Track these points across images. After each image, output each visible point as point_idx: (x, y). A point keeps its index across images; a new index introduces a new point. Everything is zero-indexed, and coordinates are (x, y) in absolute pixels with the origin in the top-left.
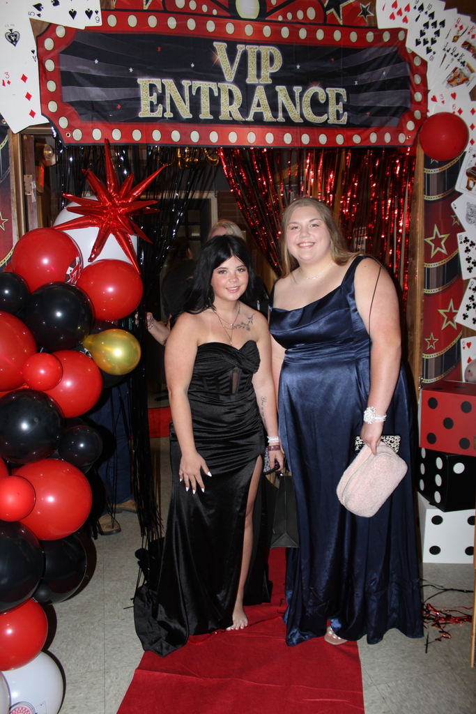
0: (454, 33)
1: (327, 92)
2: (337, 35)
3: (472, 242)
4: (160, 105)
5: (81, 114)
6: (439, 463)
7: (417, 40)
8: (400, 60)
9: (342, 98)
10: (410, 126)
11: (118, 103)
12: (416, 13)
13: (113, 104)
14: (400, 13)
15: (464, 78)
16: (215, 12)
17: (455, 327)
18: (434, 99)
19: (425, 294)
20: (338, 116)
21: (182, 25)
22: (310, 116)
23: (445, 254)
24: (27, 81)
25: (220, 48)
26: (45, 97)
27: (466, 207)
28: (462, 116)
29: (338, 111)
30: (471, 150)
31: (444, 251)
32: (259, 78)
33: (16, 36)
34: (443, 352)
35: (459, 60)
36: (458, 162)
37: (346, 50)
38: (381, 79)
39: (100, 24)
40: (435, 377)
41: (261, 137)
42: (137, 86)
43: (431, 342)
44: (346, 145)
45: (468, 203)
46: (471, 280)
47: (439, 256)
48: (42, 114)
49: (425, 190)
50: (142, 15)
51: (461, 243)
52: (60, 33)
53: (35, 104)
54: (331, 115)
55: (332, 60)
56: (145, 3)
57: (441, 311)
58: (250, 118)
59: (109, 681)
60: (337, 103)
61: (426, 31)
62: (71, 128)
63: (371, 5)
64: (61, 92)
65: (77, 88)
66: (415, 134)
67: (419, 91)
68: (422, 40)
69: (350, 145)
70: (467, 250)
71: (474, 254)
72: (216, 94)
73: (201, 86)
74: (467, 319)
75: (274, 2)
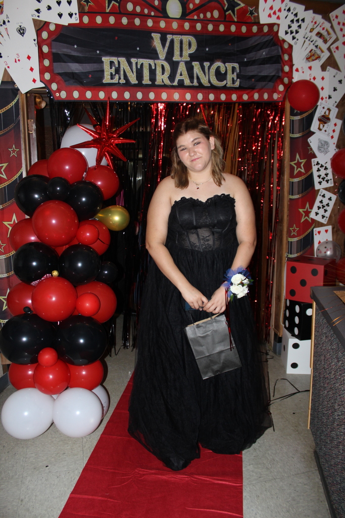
0: (310, 27)
1: (226, 66)
2: (233, 28)
3: (321, 165)
4: (117, 75)
5: (65, 81)
6: (297, 309)
7: (286, 31)
8: (275, 44)
9: (236, 70)
10: (281, 88)
11: (90, 74)
12: (286, 13)
13: (86, 74)
14: (275, 13)
15: (317, 56)
16: (153, 14)
17: (310, 220)
18: (297, 70)
19: (290, 199)
20: (234, 81)
21: (131, 22)
22: (215, 82)
23: (303, 173)
24: (31, 59)
25: (156, 37)
26: (43, 70)
27: (318, 141)
28: (315, 82)
29: (233, 79)
30: (321, 104)
31: (303, 171)
32: (182, 57)
33: (23, 30)
34: (302, 237)
35: (314, 44)
36: (312, 112)
37: (239, 38)
38: (262, 57)
39: (78, 22)
40: (297, 253)
41: (183, 96)
42: (102, 62)
43: (294, 230)
44: (238, 101)
45: (319, 139)
46: (321, 190)
47: (300, 174)
48: (41, 81)
49: (290, 130)
50: (105, 16)
51: (314, 165)
52: (52, 28)
53: (36, 74)
54: (228, 82)
55: (230, 44)
56: (107, 8)
57: (301, 210)
58: (176, 83)
60: (233, 73)
61: (292, 25)
63: (255, 8)
64: (53, 66)
65: (63, 64)
66: (284, 93)
67: (287, 65)
68: (289, 31)
69: (241, 101)
70: (319, 170)
71: (323, 172)
72: (153, 68)
73: (144, 62)
74: (318, 215)
75: (191, 6)
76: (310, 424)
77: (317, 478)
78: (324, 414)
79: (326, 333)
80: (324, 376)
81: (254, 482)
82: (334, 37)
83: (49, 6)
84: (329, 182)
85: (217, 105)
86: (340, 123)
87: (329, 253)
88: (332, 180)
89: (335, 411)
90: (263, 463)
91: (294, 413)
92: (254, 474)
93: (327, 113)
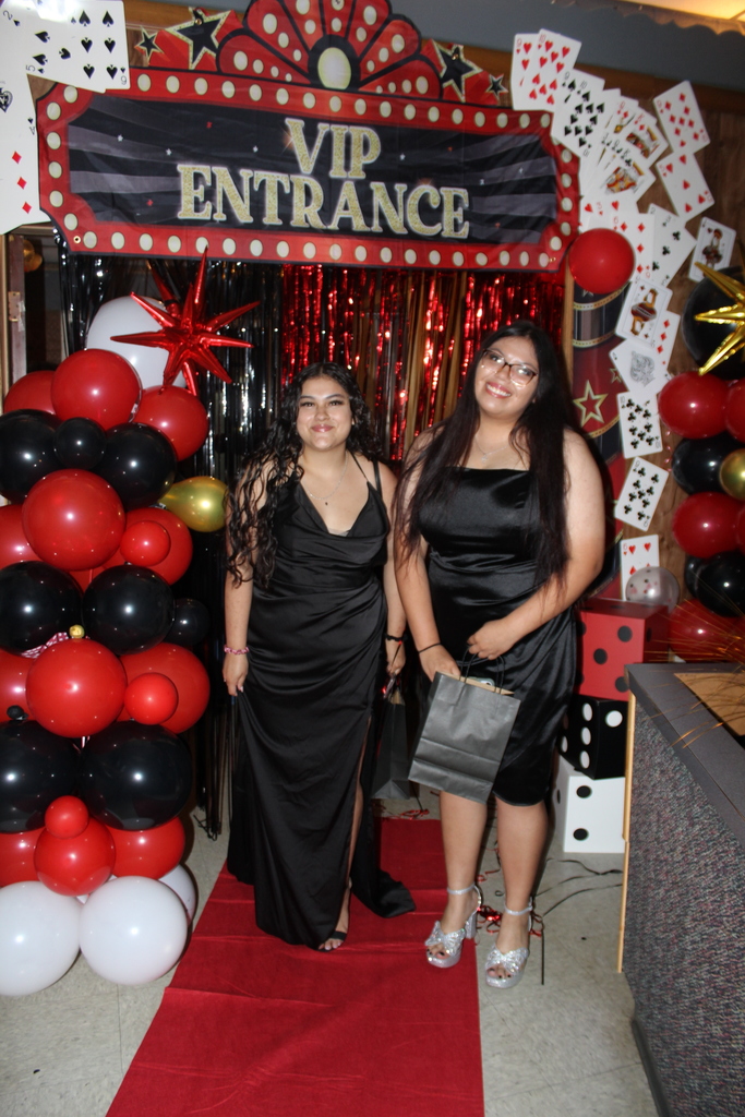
0: (616, 121)
1: (442, 193)
2: (457, 116)
3: (638, 406)
4: (208, 202)
5: (95, 212)
6: (587, 712)
7: (566, 128)
8: (542, 154)
9: (462, 202)
10: (555, 243)
11: (150, 197)
12: (566, 91)
13: (141, 198)
14: (543, 90)
15: (628, 182)
16: (289, 78)
18: (588, 208)
20: (457, 227)
21: (241, 94)
22: (417, 225)
23: (600, 423)
24: (21, 161)
25: (295, 127)
26: (46, 186)
27: (630, 357)
28: (626, 234)
29: (455, 221)
30: (637, 279)
31: (599, 418)
32: (348, 172)
33: (7, 97)
35: (622, 157)
36: (619, 297)
37: (469, 136)
38: (517, 178)
39: (127, 86)
41: (349, 253)
42: (177, 174)
44: (467, 267)
45: (633, 353)
46: (637, 459)
47: (592, 425)
48: (41, 209)
49: (573, 332)
50: (188, 78)
51: (623, 407)
52: (70, 96)
53: (32, 194)
54: (446, 228)
55: (450, 149)
56: (191, 60)
58: (334, 225)
59: (124, 1006)
60: (456, 209)
61: (578, 116)
62: (81, 231)
63: (504, 78)
64: (69, 179)
65: (92, 174)
66: (562, 255)
67: (568, 196)
68: (572, 128)
69: (472, 267)
70: (631, 418)
71: (640, 423)
72: (287, 191)
73: (267, 178)
74: (630, 513)
75: (371, 66)
76: (624, 961)
77: (641, 1082)
78: (657, 939)
79: (660, 764)
80: (658, 856)
81: (505, 1094)
82: (663, 147)
83: (64, 50)
84: (654, 443)
85: (422, 274)
86: (675, 320)
87: (652, 593)
88: (660, 439)
89: (686, 934)
90: (524, 1051)
91: (584, 939)
92: (505, 1076)
93: (650, 300)
